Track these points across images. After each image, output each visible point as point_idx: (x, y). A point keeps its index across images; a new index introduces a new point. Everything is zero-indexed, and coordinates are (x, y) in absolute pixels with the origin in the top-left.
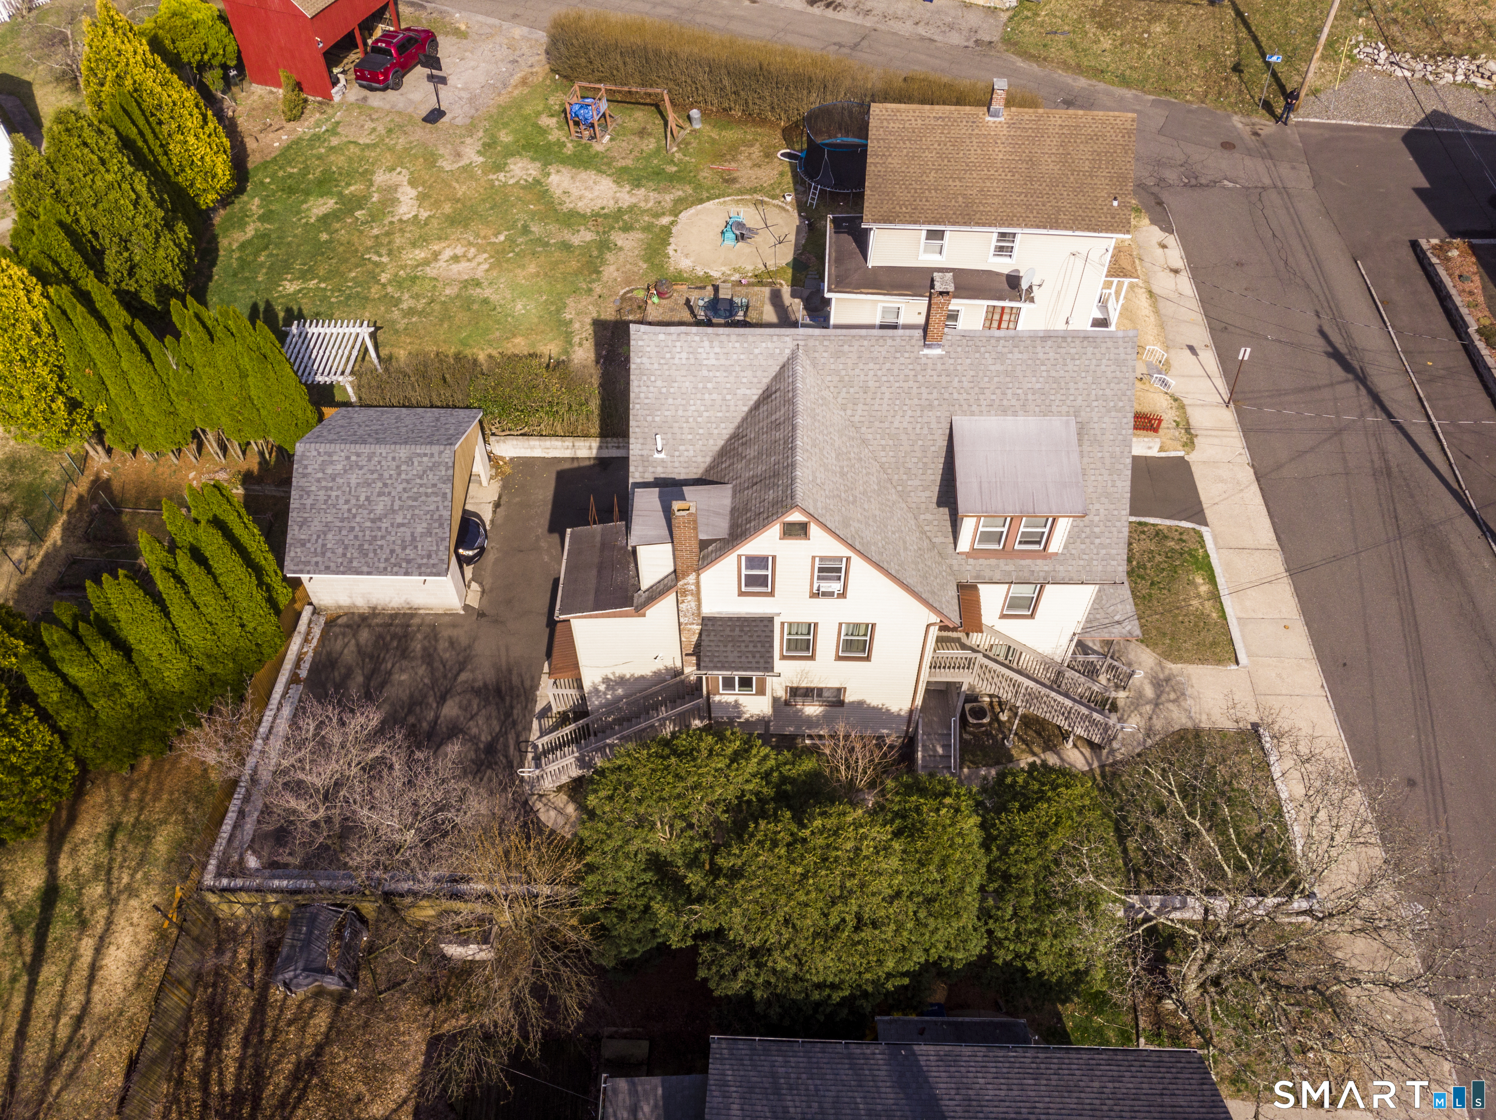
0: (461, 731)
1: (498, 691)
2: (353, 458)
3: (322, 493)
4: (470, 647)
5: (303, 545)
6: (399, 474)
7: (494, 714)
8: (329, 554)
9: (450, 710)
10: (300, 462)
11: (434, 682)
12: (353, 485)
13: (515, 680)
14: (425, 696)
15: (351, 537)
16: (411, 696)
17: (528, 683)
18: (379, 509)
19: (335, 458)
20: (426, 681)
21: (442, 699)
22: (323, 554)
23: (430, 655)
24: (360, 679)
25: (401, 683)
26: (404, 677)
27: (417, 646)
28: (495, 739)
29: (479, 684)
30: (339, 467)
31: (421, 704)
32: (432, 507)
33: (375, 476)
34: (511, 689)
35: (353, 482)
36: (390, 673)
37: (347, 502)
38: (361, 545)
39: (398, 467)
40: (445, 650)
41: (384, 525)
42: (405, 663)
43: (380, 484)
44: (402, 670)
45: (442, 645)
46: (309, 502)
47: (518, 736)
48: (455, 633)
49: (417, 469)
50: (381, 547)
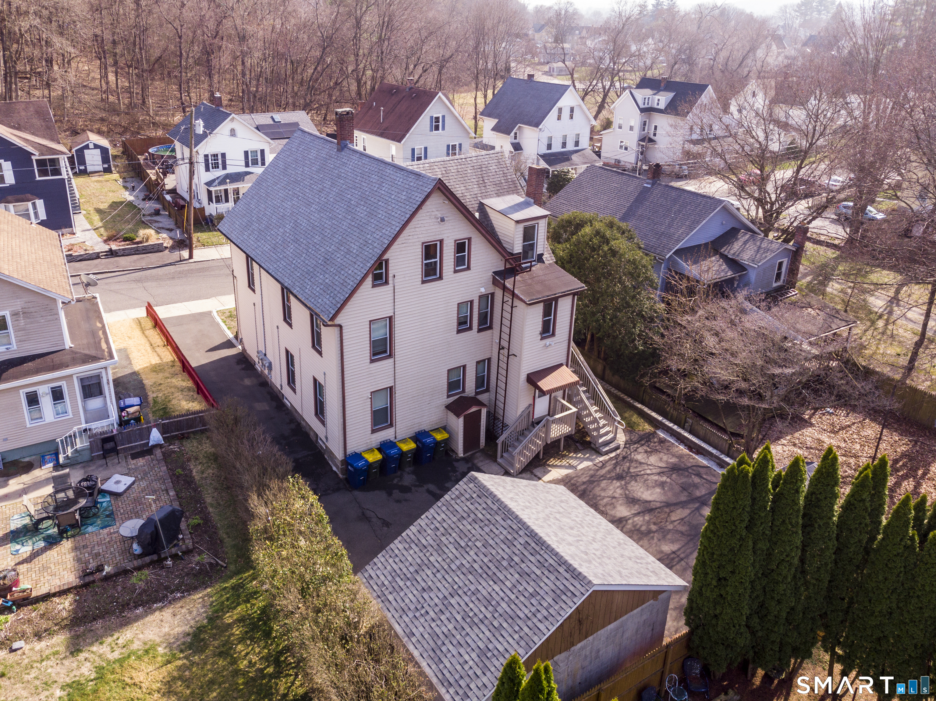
0: (627, 497)
1: (583, 496)
7: (598, 489)
9: (623, 511)
28: (612, 479)
31: (639, 530)
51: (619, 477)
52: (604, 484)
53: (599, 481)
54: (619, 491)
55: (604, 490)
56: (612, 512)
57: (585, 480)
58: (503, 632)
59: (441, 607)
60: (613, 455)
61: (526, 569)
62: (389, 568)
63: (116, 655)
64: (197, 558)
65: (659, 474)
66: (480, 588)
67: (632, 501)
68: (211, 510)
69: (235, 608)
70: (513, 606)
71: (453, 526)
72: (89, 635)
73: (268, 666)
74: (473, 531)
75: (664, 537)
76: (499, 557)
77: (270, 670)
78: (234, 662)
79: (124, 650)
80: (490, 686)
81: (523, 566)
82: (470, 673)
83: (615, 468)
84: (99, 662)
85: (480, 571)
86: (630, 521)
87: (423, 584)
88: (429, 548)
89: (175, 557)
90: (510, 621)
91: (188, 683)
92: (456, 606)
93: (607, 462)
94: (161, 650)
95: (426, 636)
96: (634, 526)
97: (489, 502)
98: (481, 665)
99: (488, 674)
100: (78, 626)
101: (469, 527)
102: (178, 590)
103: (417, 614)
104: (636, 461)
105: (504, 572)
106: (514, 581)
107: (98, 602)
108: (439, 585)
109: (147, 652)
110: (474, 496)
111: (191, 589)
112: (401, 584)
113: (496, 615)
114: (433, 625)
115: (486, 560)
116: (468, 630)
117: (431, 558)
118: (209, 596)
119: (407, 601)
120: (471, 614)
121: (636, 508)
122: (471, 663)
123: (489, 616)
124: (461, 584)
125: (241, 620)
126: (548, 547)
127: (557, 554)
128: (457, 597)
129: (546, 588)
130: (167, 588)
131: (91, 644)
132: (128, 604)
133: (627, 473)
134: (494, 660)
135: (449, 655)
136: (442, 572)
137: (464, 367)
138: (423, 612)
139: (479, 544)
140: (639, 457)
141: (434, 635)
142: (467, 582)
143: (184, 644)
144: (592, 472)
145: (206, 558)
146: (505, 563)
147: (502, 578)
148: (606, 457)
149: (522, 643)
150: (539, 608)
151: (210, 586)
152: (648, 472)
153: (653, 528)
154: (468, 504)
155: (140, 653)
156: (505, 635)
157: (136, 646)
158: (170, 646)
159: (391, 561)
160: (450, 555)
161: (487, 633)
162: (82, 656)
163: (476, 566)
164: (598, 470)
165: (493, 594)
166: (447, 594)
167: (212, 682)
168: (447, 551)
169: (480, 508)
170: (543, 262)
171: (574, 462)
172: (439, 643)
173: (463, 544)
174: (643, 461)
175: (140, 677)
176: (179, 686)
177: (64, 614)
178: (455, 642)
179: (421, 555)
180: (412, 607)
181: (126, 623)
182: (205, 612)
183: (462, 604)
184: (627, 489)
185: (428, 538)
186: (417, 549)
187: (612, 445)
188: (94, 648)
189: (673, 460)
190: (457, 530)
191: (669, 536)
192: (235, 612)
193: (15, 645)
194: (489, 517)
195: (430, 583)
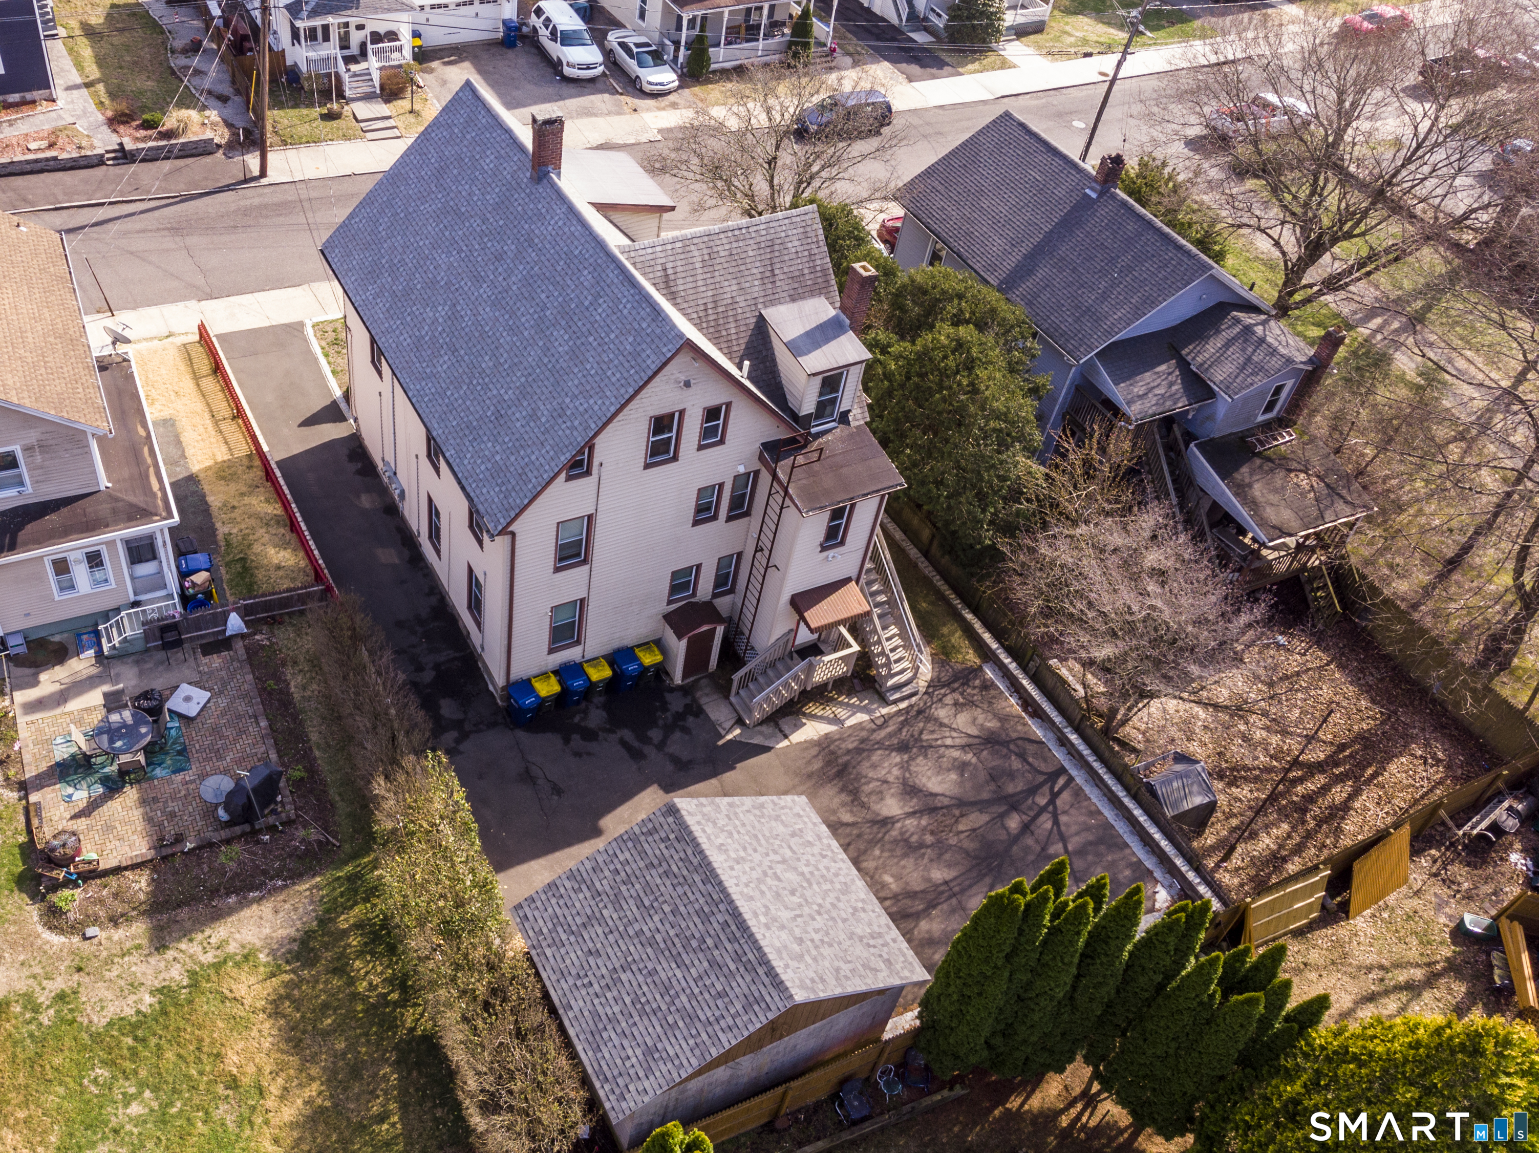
0: (905, 783)
1: (839, 775)
2: (762, 919)
3: (824, 952)
6: (743, 859)
7: (866, 764)
10: (816, 991)
11: (873, 843)
12: (791, 913)
13: (818, 764)
14: (895, 841)
15: (841, 905)
16: (905, 855)
17: (811, 751)
18: (794, 877)
19: (778, 944)
20: (877, 852)
21: (886, 822)
28: (891, 749)
29: (845, 797)
30: (784, 935)
31: (906, 840)
32: (751, 818)
33: (764, 888)
34: (828, 763)
37: (812, 918)
38: (842, 893)
39: (737, 861)
41: (805, 869)
43: (769, 881)
49: (725, 839)
50: (827, 868)
51: (903, 747)
52: (876, 757)
53: (872, 751)
54: (896, 772)
55: (874, 766)
56: (876, 807)
57: (851, 746)
58: (677, 1033)
59: (608, 980)
60: (903, 705)
61: (719, 958)
62: (550, 910)
63: (209, 958)
64: (301, 833)
65: (963, 747)
66: (659, 968)
67: (910, 790)
68: (317, 753)
69: (351, 907)
70: (694, 1003)
71: (638, 873)
72: (176, 927)
73: (392, 991)
74: (662, 888)
75: (940, 856)
76: (688, 934)
77: (395, 996)
78: (351, 982)
79: (219, 952)
80: (651, 1092)
81: (716, 953)
82: (632, 1072)
83: (900, 730)
84: (190, 965)
85: (662, 945)
86: (898, 825)
87: (591, 945)
88: (604, 897)
89: (272, 829)
90: (688, 1020)
91: (297, 1004)
92: (627, 985)
93: (891, 716)
94: (263, 958)
95: (586, 1013)
96: (902, 834)
97: (689, 852)
98: (645, 1065)
99: (652, 1078)
100: (161, 913)
101: (659, 881)
102: (278, 876)
103: (579, 983)
104: (936, 720)
105: (692, 955)
106: (701, 970)
107: (180, 883)
108: (609, 950)
109: (246, 957)
110: (672, 836)
111: (296, 876)
112: (564, 937)
113: (673, 1009)
114: (596, 1001)
115: (672, 933)
116: (637, 1018)
117: (605, 912)
118: (318, 887)
119: (568, 962)
120: (643, 1000)
121: (914, 804)
122: (634, 1060)
123: (664, 1007)
124: (637, 958)
125: (359, 926)
126: (751, 935)
127: (759, 949)
128: (629, 973)
129: (737, 990)
130: (265, 873)
131: (179, 940)
132: (218, 890)
133: (916, 740)
134: (661, 1063)
135: (610, 1044)
136: (616, 934)
137: (699, 567)
138: (586, 981)
139: (667, 908)
140: (942, 713)
141: (595, 1014)
142: (644, 956)
143: (289, 952)
144: (864, 734)
145: (313, 834)
146: (694, 943)
147: (688, 962)
148: (893, 709)
149: (697, 1052)
150: (725, 1013)
151: (320, 874)
152: (949, 742)
153: (929, 839)
154: (662, 846)
155: (238, 958)
156: (679, 1036)
157: (232, 948)
158: (272, 953)
159: (553, 901)
160: (629, 913)
161: (658, 1028)
162: (170, 954)
163: (658, 937)
164: (874, 731)
165: (675, 983)
166: (617, 966)
167: (325, 1006)
168: (625, 907)
169: (676, 857)
170: (848, 423)
171: (842, 713)
172: (601, 1026)
173: (647, 903)
174: (946, 721)
175: (241, 990)
176: (288, 1007)
177: (142, 897)
178: (619, 1030)
179: (593, 903)
180: (574, 972)
181: (217, 916)
182: (314, 910)
183: (635, 984)
184: (908, 770)
185: (605, 882)
186: (588, 895)
187: (907, 691)
188: (183, 946)
189: (992, 724)
190: (642, 880)
191: (947, 856)
192: (352, 913)
193: (90, 932)
194: (685, 872)
195: (599, 946)
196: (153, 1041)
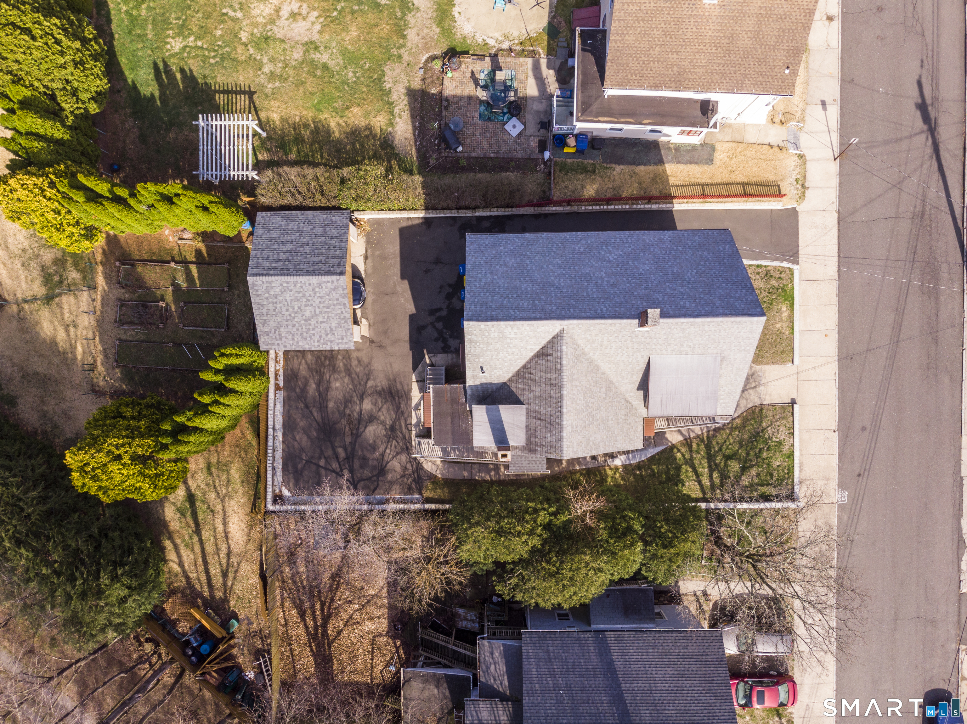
0: (375, 418)
1: (391, 393)
2: (285, 285)
3: (271, 305)
4: (369, 363)
5: (268, 335)
6: (315, 294)
7: (391, 407)
8: (284, 339)
9: (367, 405)
10: (253, 288)
11: (355, 386)
12: (289, 301)
13: (399, 386)
14: (352, 397)
15: (295, 329)
16: (344, 397)
17: (406, 388)
18: (308, 314)
19: (273, 285)
20: (351, 386)
21: (361, 399)
22: (281, 339)
23: (349, 370)
24: (314, 386)
25: (337, 389)
26: (338, 384)
27: (340, 364)
28: (394, 422)
29: (379, 388)
30: (278, 290)
31: (350, 401)
32: (339, 312)
33: (301, 295)
34: (398, 391)
35: (288, 299)
36: (329, 382)
37: (287, 310)
38: (301, 334)
39: (313, 290)
40: (356, 366)
41: (312, 323)
42: (336, 376)
43: (305, 300)
44: (336, 380)
45: (354, 363)
46: (264, 311)
47: (406, 421)
48: (360, 354)
49: (325, 290)
50: (314, 334)
51: (392, 429)
52: (393, 414)
53: (396, 413)
54: (382, 418)
55: (388, 410)
56: (369, 398)
57: (402, 405)
58: (268, 240)
59: (301, 229)
60: (413, 442)
61: (279, 263)
62: (338, 222)
63: (396, 110)
64: (435, 156)
65: (383, 455)
66: (292, 245)
67: (372, 419)
68: (472, 175)
70: (272, 249)
72: (413, 100)
74: (316, 258)
75: (339, 411)
76: (295, 258)
78: (370, 159)
79: (397, 114)
81: (282, 263)
82: (268, 223)
83: (402, 433)
84: (396, 103)
85: (298, 249)
86: (358, 402)
87: (316, 229)
89: (439, 145)
90: (269, 245)
91: (367, 136)
92: (294, 233)
93: (411, 434)
94: (390, 129)
95: (296, 218)
96: (354, 402)
97: (321, 272)
98: (266, 228)
100: (420, 95)
101: (320, 258)
102: (421, 144)
104: (401, 453)
106: (280, 256)
107: (429, 106)
108: (310, 233)
109: (392, 123)
110: (332, 269)
111: (418, 151)
112: (325, 222)
113: (276, 242)
114: (297, 223)
115: (299, 254)
116: (282, 232)
117: (322, 237)
118: (412, 158)
119: (316, 220)
120: (286, 236)
121: (365, 416)
122: (271, 225)
123: (278, 240)
124: (300, 240)
126: (277, 275)
128: (297, 236)
129: (265, 263)
131: (408, 101)
132: (422, 119)
133: (394, 437)
134: (263, 232)
135: (281, 221)
136: (313, 238)
138: (306, 223)
139: (309, 256)
140: (403, 459)
141: (293, 221)
143: (388, 139)
144: (405, 416)
145: (433, 162)
146: (290, 258)
147: (286, 254)
148: (414, 437)
149: (258, 243)
150: (262, 256)
151: (416, 159)
152: (388, 451)
153: (348, 412)
154: (331, 265)
155: (393, 121)
157: (397, 119)
158: (390, 133)
160: (317, 244)
161: (274, 236)
162: (403, 97)
163: (301, 249)
165: (284, 247)
166: (303, 233)
167: (363, 147)
168: (320, 244)
169: (323, 267)
172: (288, 221)
173: (315, 251)
174: (398, 457)
175: (379, 118)
176: (367, 133)
177: (429, 90)
178: (283, 225)
181: (413, 117)
182: (402, 153)
183: (293, 236)
184: (381, 424)
188: (405, 102)
189: (390, 477)
191: (337, 414)
193: (422, 70)
194: (316, 267)
195: (314, 231)
196: (372, 84)
